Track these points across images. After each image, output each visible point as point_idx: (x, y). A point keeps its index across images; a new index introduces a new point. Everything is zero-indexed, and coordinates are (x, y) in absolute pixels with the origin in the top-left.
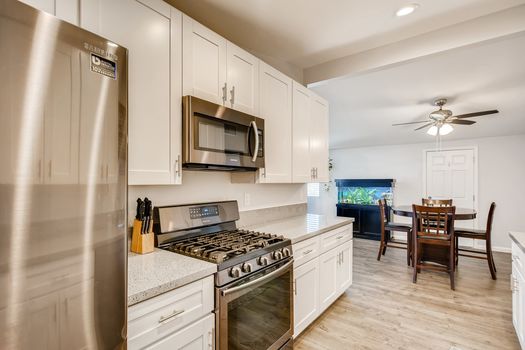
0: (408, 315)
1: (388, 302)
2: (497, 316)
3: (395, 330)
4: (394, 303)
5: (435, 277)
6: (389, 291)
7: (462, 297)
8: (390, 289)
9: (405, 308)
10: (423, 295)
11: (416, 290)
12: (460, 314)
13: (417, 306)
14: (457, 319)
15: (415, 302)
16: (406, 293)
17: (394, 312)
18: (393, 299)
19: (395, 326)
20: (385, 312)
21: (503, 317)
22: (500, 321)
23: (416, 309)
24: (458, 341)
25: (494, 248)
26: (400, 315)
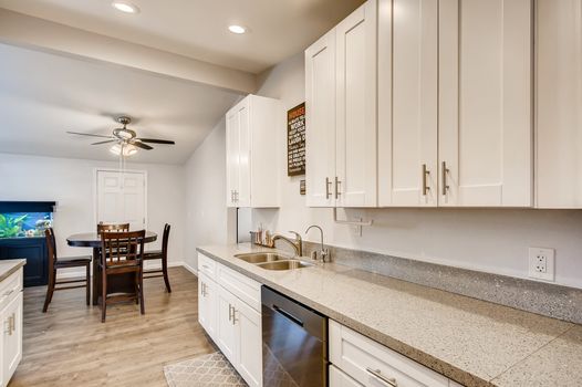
0: (111, 360)
1: (83, 357)
2: (183, 322)
3: (104, 384)
4: (90, 355)
5: (122, 308)
6: (77, 345)
7: (153, 318)
8: (77, 341)
9: (105, 354)
10: (117, 331)
11: (107, 330)
12: (157, 334)
13: (117, 346)
14: (156, 340)
15: (111, 343)
16: (98, 337)
17: (94, 364)
18: (86, 351)
19: (103, 380)
20: (83, 371)
21: (188, 321)
22: (187, 325)
23: (117, 349)
24: (165, 359)
25: (169, 265)
26: (102, 365)
